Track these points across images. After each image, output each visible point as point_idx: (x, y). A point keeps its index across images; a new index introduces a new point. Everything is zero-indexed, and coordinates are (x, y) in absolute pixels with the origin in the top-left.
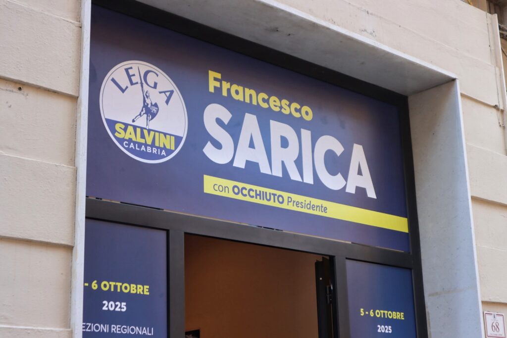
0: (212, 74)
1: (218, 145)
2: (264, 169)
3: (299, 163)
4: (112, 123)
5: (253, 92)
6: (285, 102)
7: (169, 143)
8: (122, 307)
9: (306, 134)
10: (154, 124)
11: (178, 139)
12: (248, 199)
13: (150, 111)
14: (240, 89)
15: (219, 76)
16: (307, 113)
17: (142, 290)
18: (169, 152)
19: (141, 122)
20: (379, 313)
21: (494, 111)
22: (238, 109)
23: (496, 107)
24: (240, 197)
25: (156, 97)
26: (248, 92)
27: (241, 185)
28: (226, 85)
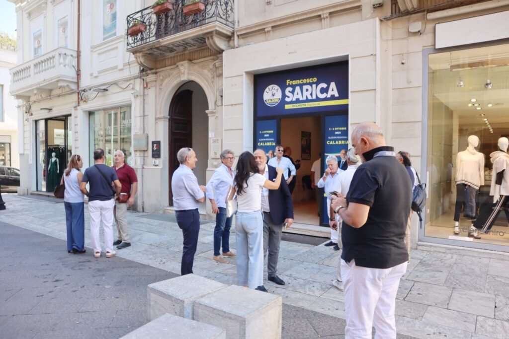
0: (288, 81)
1: (289, 97)
2: (301, 99)
3: (311, 95)
4: (266, 101)
5: (298, 81)
6: (308, 79)
7: (277, 100)
8: (268, 135)
9: (314, 86)
10: (275, 97)
11: (279, 99)
12: (296, 107)
13: (273, 95)
14: (295, 81)
15: (289, 80)
16: (315, 80)
17: (272, 132)
18: (277, 102)
19: (272, 98)
20: (336, 129)
21: (372, 56)
22: (294, 87)
23: (372, 55)
24: (294, 108)
25: (275, 91)
26: (297, 81)
27: (294, 105)
28: (291, 82)
